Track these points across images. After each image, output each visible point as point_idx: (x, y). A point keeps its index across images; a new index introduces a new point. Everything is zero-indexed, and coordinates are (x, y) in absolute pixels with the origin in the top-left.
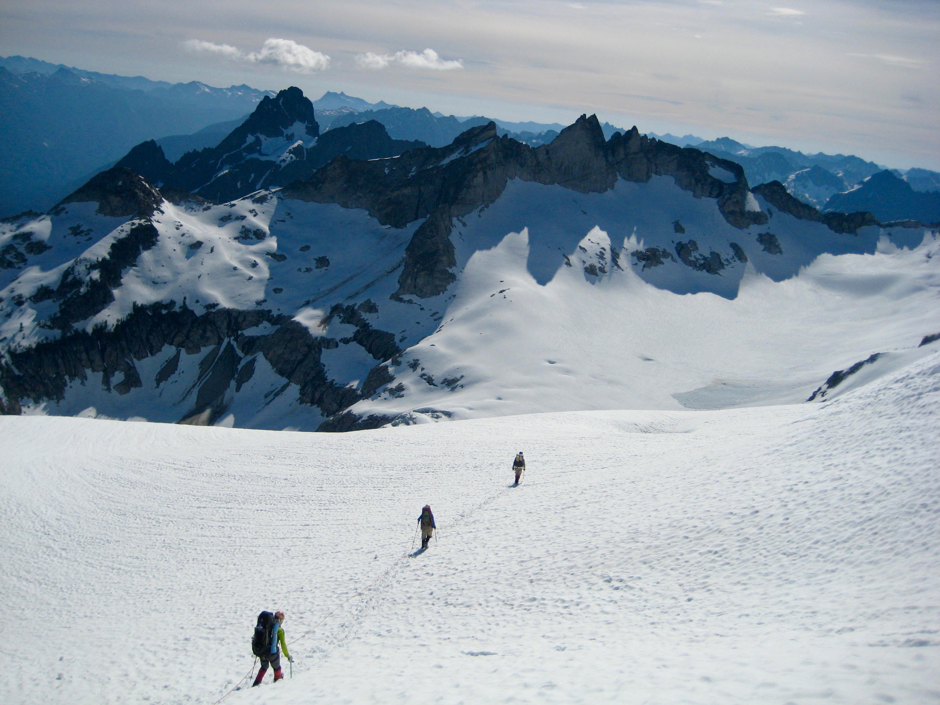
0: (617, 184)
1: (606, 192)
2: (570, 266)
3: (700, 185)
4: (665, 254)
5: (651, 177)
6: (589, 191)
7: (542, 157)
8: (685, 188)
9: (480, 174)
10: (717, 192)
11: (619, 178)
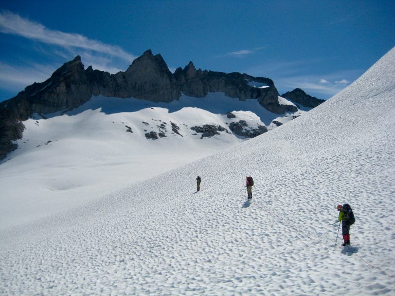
0: (181, 98)
1: (172, 102)
2: (132, 132)
3: (243, 92)
4: (221, 129)
5: (207, 94)
6: (159, 101)
7: (120, 80)
8: (233, 97)
9: (63, 84)
10: (256, 94)
11: (182, 94)
